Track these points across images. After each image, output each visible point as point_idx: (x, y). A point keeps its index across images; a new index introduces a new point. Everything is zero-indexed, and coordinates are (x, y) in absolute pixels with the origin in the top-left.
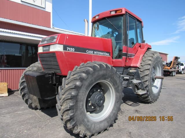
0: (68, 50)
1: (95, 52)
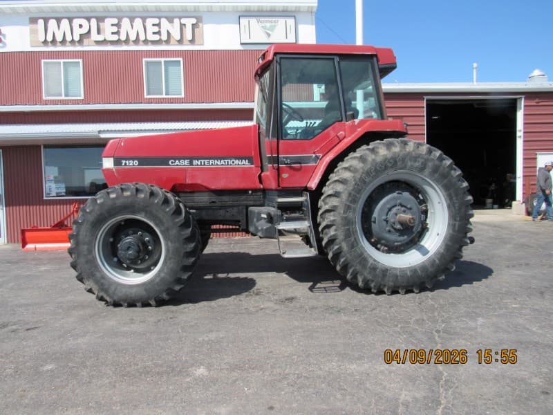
0: (123, 164)
1: (195, 162)
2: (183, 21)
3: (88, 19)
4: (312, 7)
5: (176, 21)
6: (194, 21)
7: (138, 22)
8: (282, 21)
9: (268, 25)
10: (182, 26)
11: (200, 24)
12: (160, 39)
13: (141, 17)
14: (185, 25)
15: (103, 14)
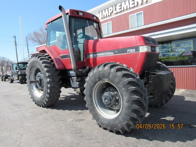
3: (112, 7)
7: (127, 2)
15: (117, 3)
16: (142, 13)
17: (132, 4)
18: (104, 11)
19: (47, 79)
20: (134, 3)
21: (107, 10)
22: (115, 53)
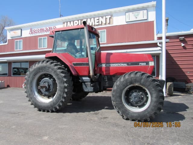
2: (106, 17)
3: (78, 20)
4: (154, 4)
5: (104, 17)
6: (110, 16)
7: (92, 19)
8: (141, 12)
9: (136, 14)
10: (106, 19)
11: (112, 17)
12: (99, 24)
13: (93, 18)
14: (107, 18)
15: (82, 19)
16: (105, 31)
17: (97, 22)
18: (69, 23)
19: (64, 84)
20: (99, 22)
21: (72, 22)
22: (128, 65)
